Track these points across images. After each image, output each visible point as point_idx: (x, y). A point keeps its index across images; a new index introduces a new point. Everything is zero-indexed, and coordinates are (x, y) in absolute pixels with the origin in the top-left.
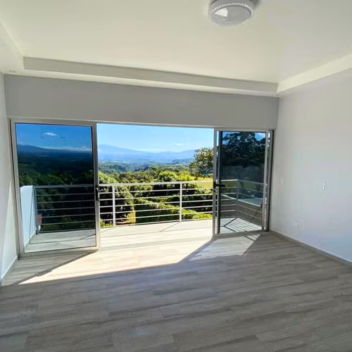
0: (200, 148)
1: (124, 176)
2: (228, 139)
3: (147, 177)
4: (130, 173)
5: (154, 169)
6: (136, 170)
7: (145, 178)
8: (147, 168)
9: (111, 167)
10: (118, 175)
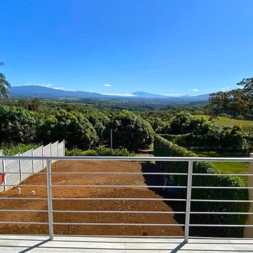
0: (216, 92)
1: (152, 113)
2: (244, 83)
3: (168, 114)
4: (156, 111)
5: (174, 109)
6: (161, 110)
7: (167, 116)
8: (169, 108)
9: (143, 107)
10: (148, 113)
